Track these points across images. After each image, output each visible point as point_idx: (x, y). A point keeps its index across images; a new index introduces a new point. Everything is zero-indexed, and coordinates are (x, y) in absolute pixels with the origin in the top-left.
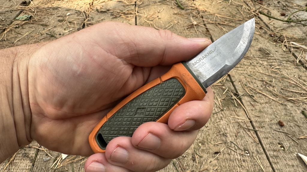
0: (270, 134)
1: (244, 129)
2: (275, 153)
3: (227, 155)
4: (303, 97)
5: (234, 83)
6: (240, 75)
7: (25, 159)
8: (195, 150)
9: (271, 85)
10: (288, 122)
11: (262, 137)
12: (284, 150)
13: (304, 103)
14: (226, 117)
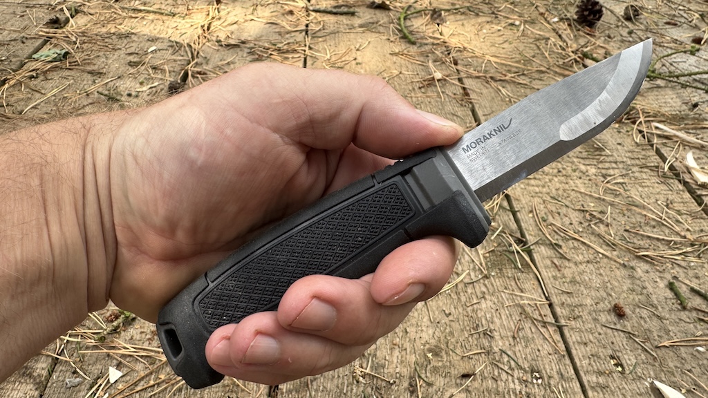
0: (592, 333)
1: (533, 320)
2: (601, 380)
3: (490, 382)
4: (673, 249)
5: (518, 214)
6: (532, 196)
7: (22, 381)
8: (418, 369)
9: (601, 221)
10: (636, 307)
11: (574, 340)
12: (622, 373)
13: (675, 263)
14: (494, 292)
